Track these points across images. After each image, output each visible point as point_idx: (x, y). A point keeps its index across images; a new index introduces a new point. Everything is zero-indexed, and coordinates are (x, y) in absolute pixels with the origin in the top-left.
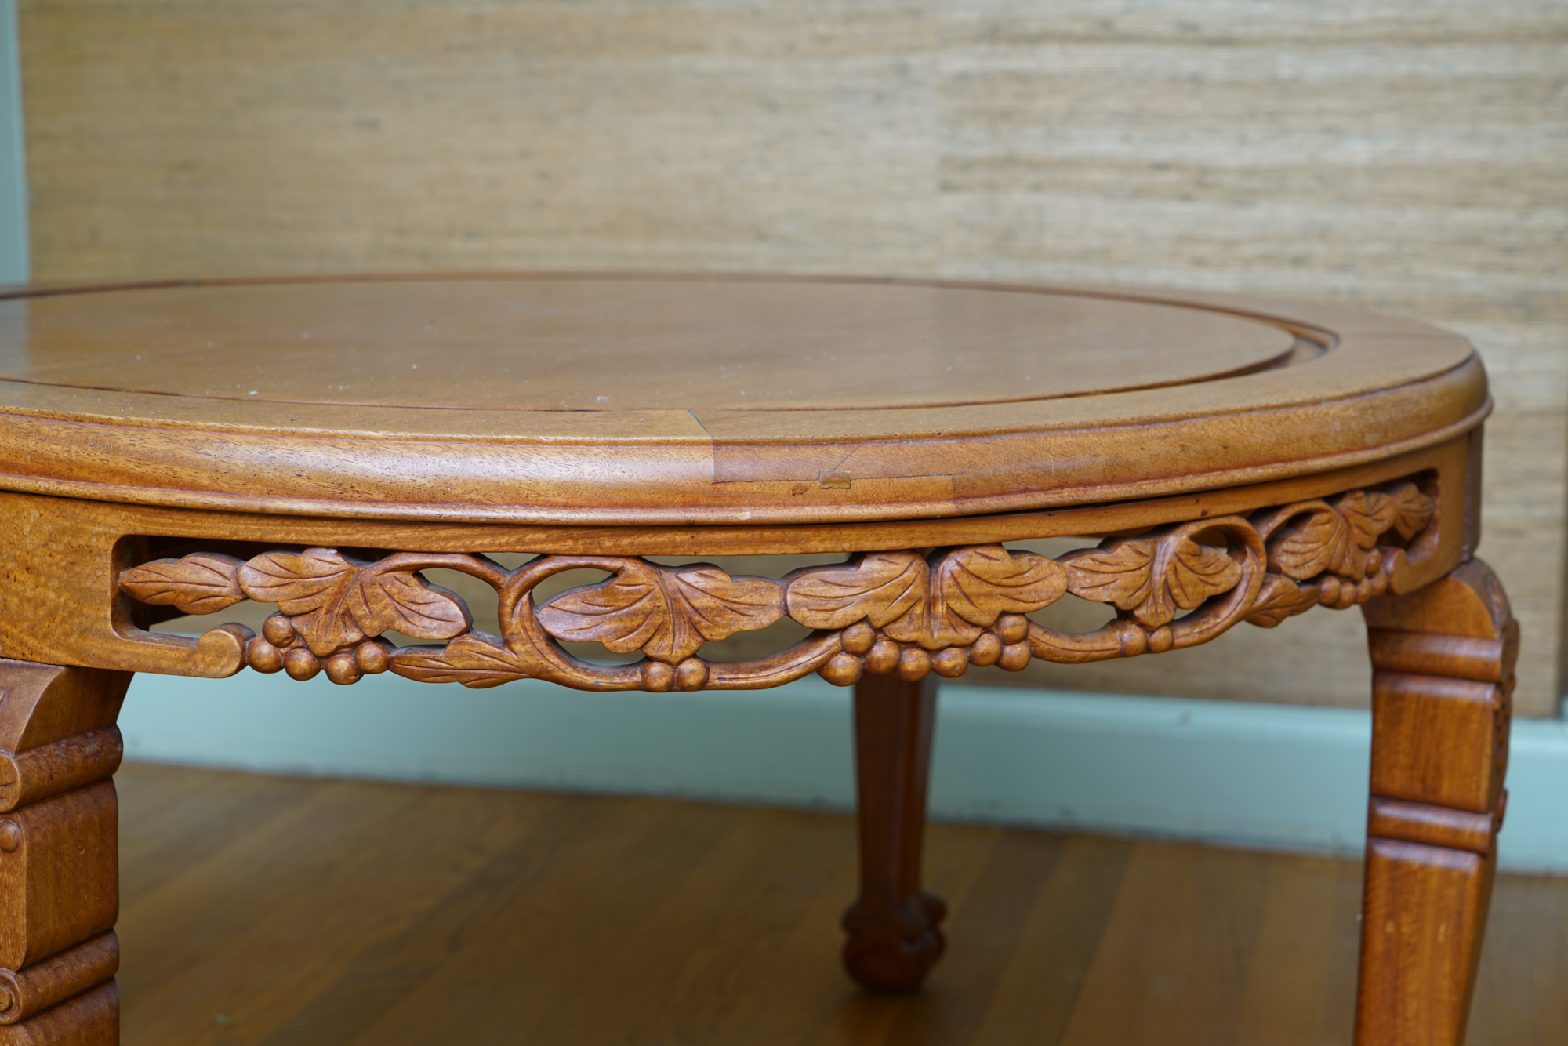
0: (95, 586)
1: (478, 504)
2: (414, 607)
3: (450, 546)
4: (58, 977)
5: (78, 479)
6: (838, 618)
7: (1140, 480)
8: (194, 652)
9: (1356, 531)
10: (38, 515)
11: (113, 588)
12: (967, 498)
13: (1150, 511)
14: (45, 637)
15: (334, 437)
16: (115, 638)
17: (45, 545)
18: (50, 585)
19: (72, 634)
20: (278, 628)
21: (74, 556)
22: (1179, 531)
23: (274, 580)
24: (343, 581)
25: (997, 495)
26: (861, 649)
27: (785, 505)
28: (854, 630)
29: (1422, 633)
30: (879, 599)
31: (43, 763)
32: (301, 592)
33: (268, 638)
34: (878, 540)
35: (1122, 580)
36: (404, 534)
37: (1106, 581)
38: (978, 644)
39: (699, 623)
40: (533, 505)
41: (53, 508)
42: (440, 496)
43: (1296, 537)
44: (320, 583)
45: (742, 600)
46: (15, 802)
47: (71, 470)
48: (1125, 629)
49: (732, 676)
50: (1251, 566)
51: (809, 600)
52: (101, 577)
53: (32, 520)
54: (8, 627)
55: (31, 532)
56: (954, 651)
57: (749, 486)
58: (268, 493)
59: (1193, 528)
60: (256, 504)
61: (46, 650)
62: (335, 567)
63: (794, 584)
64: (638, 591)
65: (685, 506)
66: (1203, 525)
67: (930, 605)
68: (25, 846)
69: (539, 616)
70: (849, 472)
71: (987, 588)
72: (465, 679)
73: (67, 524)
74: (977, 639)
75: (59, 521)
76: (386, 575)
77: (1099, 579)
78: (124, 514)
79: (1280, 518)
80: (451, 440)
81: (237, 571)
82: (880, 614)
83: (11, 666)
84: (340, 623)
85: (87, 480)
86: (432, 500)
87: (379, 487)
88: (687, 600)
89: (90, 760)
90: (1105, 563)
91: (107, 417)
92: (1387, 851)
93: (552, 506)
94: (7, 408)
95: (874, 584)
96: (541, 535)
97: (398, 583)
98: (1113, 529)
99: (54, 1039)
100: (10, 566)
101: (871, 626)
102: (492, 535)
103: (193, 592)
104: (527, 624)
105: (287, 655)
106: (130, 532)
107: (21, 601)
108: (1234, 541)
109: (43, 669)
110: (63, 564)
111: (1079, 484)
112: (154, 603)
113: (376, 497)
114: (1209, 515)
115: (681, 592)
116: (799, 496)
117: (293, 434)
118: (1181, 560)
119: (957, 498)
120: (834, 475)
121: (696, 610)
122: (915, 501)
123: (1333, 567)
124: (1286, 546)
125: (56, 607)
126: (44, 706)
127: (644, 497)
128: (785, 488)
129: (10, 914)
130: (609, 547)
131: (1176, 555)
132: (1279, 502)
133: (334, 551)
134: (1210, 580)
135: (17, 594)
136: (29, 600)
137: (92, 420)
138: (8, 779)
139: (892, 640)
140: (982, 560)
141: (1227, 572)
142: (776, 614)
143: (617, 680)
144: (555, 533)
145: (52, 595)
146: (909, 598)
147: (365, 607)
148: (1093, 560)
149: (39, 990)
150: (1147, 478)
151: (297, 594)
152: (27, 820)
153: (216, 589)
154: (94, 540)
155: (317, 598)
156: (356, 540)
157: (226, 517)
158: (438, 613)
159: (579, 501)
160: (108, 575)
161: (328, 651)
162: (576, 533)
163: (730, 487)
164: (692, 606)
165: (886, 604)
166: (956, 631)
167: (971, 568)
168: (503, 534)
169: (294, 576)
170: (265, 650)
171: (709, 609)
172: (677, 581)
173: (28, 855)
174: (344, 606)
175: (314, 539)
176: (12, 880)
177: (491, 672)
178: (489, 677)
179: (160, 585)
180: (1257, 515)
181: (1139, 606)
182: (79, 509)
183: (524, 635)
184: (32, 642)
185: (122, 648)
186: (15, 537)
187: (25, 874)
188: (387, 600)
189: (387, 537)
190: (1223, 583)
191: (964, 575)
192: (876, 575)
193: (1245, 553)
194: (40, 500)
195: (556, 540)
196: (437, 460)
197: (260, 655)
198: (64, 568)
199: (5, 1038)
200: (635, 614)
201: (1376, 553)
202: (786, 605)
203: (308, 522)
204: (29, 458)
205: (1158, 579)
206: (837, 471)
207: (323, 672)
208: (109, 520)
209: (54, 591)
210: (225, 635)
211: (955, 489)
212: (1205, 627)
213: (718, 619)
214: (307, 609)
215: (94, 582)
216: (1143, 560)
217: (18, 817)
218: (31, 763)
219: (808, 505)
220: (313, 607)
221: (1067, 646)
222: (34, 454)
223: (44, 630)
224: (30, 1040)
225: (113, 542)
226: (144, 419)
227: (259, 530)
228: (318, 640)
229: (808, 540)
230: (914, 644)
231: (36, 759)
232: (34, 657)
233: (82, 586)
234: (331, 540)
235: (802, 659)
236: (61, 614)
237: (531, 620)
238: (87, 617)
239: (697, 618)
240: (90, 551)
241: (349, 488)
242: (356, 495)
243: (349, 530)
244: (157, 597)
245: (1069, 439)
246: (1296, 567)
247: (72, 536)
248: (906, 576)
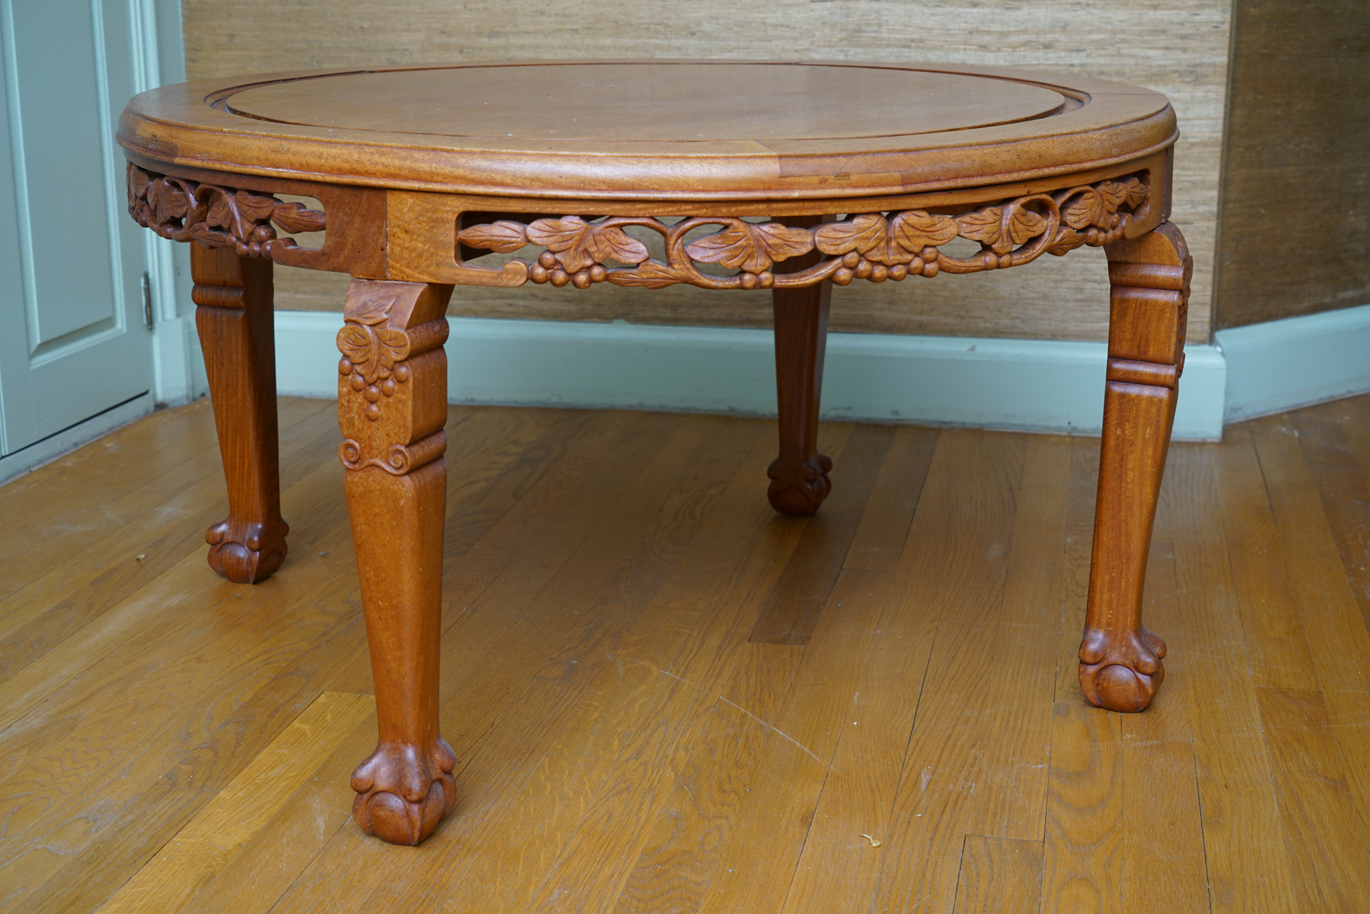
0: (445, 240)
1: (657, 190)
2: (621, 246)
3: (641, 213)
4: (423, 451)
5: (436, 182)
6: (841, 249)
7: (997, 174)
8: (502, 273)
9: (1106, 203)
10: (412, 202)
11: (456, 240)
12: (908, 184)
13: (1001, 191)
14: (416, 268)
15: (578, 156)
16: (456, 267)
17: (417, 218)
18: (419, 239)
19: (432, 266)
20: (548, 259)
21: (433, 224)
22: (1015, 202)
23: (546, 234)
24: (583, 234)
25: (924, 182)
26: (853, 265)
27: (816, 189)
28: (850, 255)
29: (1139, 263)
30: (862, 239)
31: (418, 335)
32: (561, 239)
33: (541, 264)
34: (863, 207)
35: (987, 228)
36: (617, 207)
37: (978, 229)
38: (912, 263)
39: (771, 252)
40: (686, 191)
41: (421, 198)
42: (637, 187)
43: (1075, 206)
44: (571, 234)
45: (792, 240)
46: (407, 355)
47: (432, 177)
48: (987, 255)
49: (786, 281)
50: (1051, 222)
51: (827, 240)
52: (449, 234)
53: (409, 205)
54: (394, 263)
55: (408, 211)
56: (900, 266)
57: (798, 178)
58: (544, 187)
59: (1023, 201)
60: (538, 193)
61: (417, 275)
62: (579, 226)
63: (819, 231)
64: (739, 236)
65: (765, 190)
66: (1028, 199)
67: (888, 241)
68: (411, 379)
69: (687, 250)
70: (848, 171)
71: (917, 233)
72: (648, 284)
73: (430, 206)
74: (912, 260)
75: (425, 205)
76: (607, 230)
77: (974, 228)
78: (462, 200)
79: (1067, 195)
80: (641, 157)
81: (525, 229)
82: (863, 247)
83: (396, 284)
84: (582, 256)
85: (441, 182)
86: (633, 189)
87: (604, 182)
88: (764, 240)
89: (437, 335)
90: (977, 219)
91: (451, 148)
92: (1118, 389)
93: (696, 191)
94: (391, 144)
95: (860, 230)
96: (689, 207)
97: (612, 234)
98: (982, 200)
99: (422, 484)
100: (395, 230)
101: (858, 253)
102: (664, 207)
103: (501, 241)
104: (681, 254)
105: (552, 274)
106: (466, 209)
107: (402, 249)
108: (1042, 208)
109: (415, 285)
110: (427, 228)
111: (966, 176)
112: (478, 248)
113: (603, 187)
114: (1031, 193)
115: (761, 236)
116: (823, 184)
117: (555, 155)
118: (1016, 218)
119: (903, 184)
120: (841, 173)
121: (769, 245)
122: (882, 186)
123: (1094, 223)
124: (1069, 211)
125: (423, 251)
126: (418, 304)
127: (744, 185)
128: (816, 180)
129: (402, 416)
130: (725, 213)
131: (1014, 215)
132: (1067, 186)
133: (578, 218)
134: (1031, 229)
135: (399, 245)
136: (407, 248)
137: (442, 150)
138: (402, 343)
139: (868, 261)
140: (915, 217)
141: (1040, 224)
142: (809, 248)
143: (727, 283)
144: (697, 205)
145: (420, 245)
146: (878, 238)
147: (595, 247)
148: (971, 218)
149: (417, 457)
150: (1000, 173)
151: (559, 241)
152: (411, 365)
153: (514, 239)
154: (445, 215)
155: (569, 242)
156: (591, 211)
157: (520, 200)
158: (634, 249)
159: (709, 188)
160: (453, 232)
161: (575, 271)
162: (708, 205)
163: (788, 180)
164: (767, 243)
165: (866, 241)
166: (901, 255)
167: (909, 222)
168: (670, 207)
169: (557, 230)
170: (540, 271)
171: (776, 245)
172: (759, 230)
173: (413, 384)
174: (584, 247)
175: (569, 211)
176: (403, 397)
177: (661, 280)
178: (660, 282)
179: (482, 238)
180: (1055, 194)
181: (994, 243)
182: (436, 198)
183: (680, 260)
184: (408, 271)
185: (461, 272)
186: (398, 214)
187: (411, 394)
188: (607, 243)
189: (608, 209)
190: (1038, 230)
191: (906, 226)
192: (861, 226)
193: (1049, 215)
194: (414, 194)
195: (697, 209)
196: (635, 167)
197: (538, 274)
198: (428, 230)
199: (398, 482)
200: (737, 248)
201: (1116, 215)
202: (815, 242)
203: (565, 202)
204: (407, 171)
205: (1004, 228)
206: (842, 170)
207: (570, 282)
208: (454, 203)
209: (421, 242)
210: (519, 264)
211: (902, 179)
212: (1028, 254)
213: (780, 250)
214: (564, 249)
215: (445, 237)
216: (997, 218)
217: (407, 364)
218: (412, 334)
219: (828, 188)
220: (567, 247)
221: (957, 264)
222: (411, 169)
223: (415, 264)
224: (412, 483)
225: (456, 216)
226: (472, 149)
227: (538, 207)
228: (570, 265)
229: (827, 207)
230: (880, 263)
231: (415, 333)
232: (409, 279)
233: (438, 239)
234: (577, 211)
235: (822, 271)
236: (425, 255)
237: (683, 252)
238: (441, 256)
239: (769, 250)
240: (443, 221)
241: (588, 183)
242: (592, 187)
243: (587, 206)
244: (481, 244)
245: (960, 152)
246: (1075, 222)
247: (433, 213)
248: (876, 226)
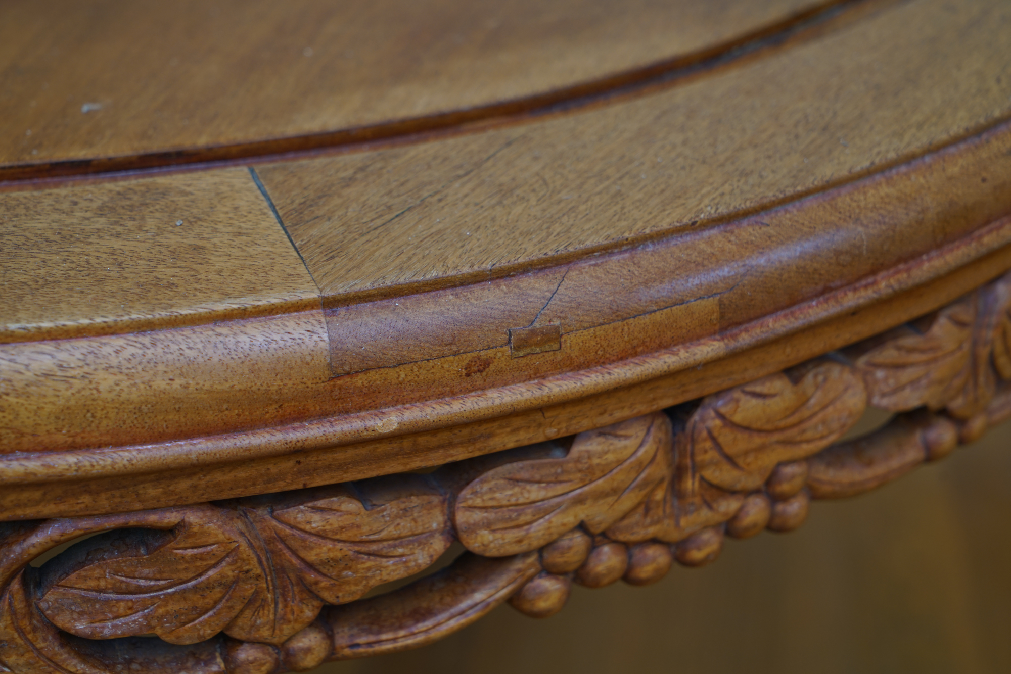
6: (538, 536)
12: (739, 324)
26: (572, 566)
27: (453, 394)
28: (562, 543)
30: (600, 495)
34: (601, 414)
35: (938, 370)
37: (915, 376)
38: (742, 515)
39: (316, 583)
40: (12, 451)
45: (383, 534)
48: (931, 430)
49: (372, 638)
51: (491, 515)
57: (392, 374)
63: (466, 493)
64: (211, 554)
65: (283, 421)
67: (676, 483)
69: (43, 605)
70: (557, 322)
71: (757, 440)
74: (741, 509)
77: (906, 375)
82: (602, 515)
88: (294, 553)
90: (915, 351)
95: (594, 475)
101: (588, 533)
104: (25, 624)
115: (283, 541)
116: (477, 377)
119: (725, 328)
120: (533, 332)
121: (311, 566)
122: (662, 348)
127: (210, 417)
128: (453, 366)
130: (154, 498)
139: (618, 543)
140: (754, 402)
142: (438, 545)
146: (645, 483)
148: (899, 348)
163: (360, 380)
164: (303, 560)
165: (610, 500)
166: (710, 507)
167: (737, 418)
171: (331, 561)
172: (274, 523)
181: (955, 397)
183: (19, 641)
191: (727, 430)
192: (596, 461)
200: (209, 586)
202: (454, 529)
205: (983, 353)
206: (537, 325)
211: (722, 316)
213: (347, 572)
216: (966, 334)
219: (493, 386)
229: (490, 435)
230: (650, 542)
235: (478, 596)
237: (31, 615)
239: (312, 577)
245: (884, 190)
248: (640, 453)
